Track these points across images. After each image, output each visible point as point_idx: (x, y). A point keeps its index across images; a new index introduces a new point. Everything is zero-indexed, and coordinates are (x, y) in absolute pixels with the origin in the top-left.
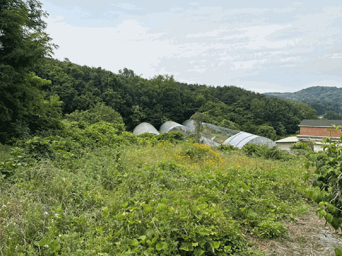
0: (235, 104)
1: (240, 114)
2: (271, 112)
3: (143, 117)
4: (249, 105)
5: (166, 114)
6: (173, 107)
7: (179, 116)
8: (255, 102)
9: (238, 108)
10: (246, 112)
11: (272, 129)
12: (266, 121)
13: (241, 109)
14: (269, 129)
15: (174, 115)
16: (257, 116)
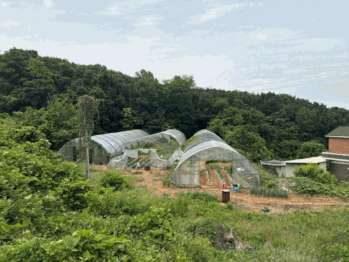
0: (277, 113)
1: (280, 126)
2: (325, 125)
3: (137, 122)
4: (294, 115)
5: (171, 121)
6: (180, 113)
7: (187, 124)
8: (302, 111)
9: (279, 119)
10: (288, 124)
11: (321, 147)
12: (317, 136)
13: (283, 120)
14: (317, 146)
15: (181, 123)
16: (303, 129)
